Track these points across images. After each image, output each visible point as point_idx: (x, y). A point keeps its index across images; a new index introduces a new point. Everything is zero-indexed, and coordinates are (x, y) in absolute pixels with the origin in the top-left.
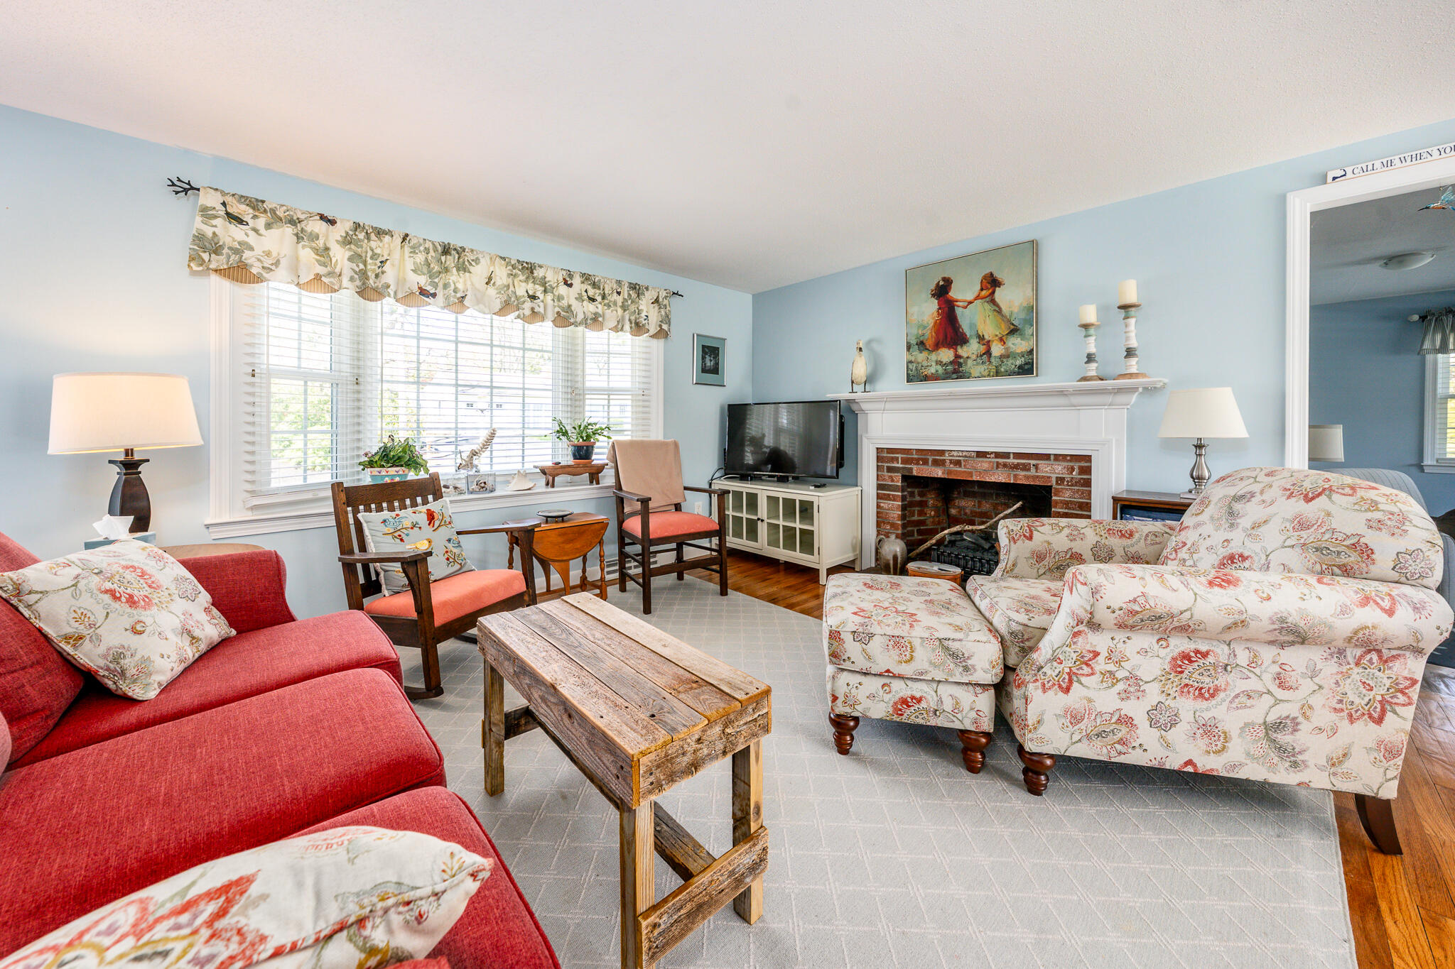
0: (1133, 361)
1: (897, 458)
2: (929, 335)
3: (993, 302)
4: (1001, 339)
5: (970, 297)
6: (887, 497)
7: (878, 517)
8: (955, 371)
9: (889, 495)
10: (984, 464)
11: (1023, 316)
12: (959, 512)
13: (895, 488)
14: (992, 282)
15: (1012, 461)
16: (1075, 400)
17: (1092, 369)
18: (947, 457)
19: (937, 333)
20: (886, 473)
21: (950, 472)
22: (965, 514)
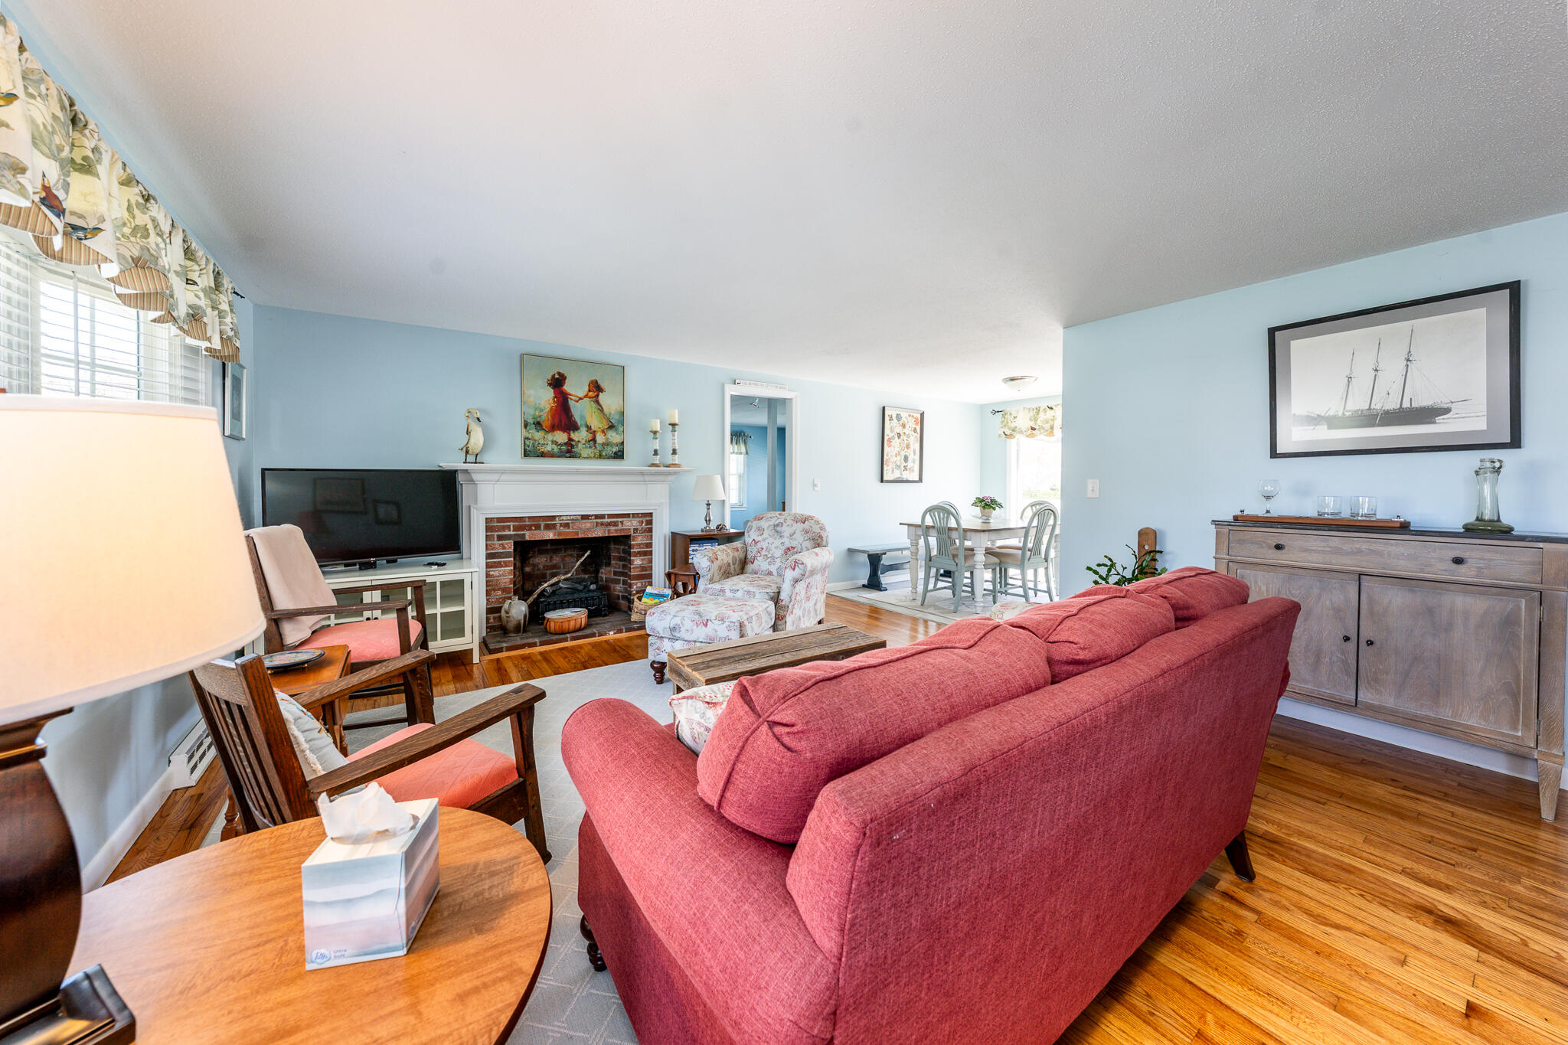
0: (676, 456)
1: (509, 527)
2: (545, 417)
3: (597, 402)
4: (603, 431)
5: (581, 395)
6: (499, 565)
7: (487, 586)
8: (569, 451)
9: (500, 562)
10: (587, 524)
11: (617, 417)
12: (533, 569)
13: (507, 555)
14: (596, 388)
15: (607, 520)
16: (647, 478)
17: (657, 460)
18: (557, 521)
19: (553, 417)
20: (496, 542)
21: (560, 534)
22: (538, 569)
